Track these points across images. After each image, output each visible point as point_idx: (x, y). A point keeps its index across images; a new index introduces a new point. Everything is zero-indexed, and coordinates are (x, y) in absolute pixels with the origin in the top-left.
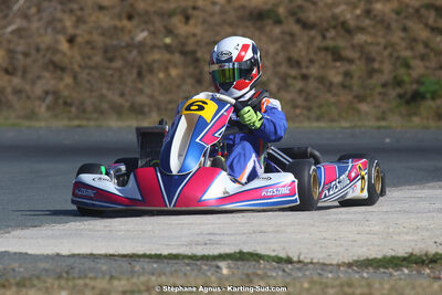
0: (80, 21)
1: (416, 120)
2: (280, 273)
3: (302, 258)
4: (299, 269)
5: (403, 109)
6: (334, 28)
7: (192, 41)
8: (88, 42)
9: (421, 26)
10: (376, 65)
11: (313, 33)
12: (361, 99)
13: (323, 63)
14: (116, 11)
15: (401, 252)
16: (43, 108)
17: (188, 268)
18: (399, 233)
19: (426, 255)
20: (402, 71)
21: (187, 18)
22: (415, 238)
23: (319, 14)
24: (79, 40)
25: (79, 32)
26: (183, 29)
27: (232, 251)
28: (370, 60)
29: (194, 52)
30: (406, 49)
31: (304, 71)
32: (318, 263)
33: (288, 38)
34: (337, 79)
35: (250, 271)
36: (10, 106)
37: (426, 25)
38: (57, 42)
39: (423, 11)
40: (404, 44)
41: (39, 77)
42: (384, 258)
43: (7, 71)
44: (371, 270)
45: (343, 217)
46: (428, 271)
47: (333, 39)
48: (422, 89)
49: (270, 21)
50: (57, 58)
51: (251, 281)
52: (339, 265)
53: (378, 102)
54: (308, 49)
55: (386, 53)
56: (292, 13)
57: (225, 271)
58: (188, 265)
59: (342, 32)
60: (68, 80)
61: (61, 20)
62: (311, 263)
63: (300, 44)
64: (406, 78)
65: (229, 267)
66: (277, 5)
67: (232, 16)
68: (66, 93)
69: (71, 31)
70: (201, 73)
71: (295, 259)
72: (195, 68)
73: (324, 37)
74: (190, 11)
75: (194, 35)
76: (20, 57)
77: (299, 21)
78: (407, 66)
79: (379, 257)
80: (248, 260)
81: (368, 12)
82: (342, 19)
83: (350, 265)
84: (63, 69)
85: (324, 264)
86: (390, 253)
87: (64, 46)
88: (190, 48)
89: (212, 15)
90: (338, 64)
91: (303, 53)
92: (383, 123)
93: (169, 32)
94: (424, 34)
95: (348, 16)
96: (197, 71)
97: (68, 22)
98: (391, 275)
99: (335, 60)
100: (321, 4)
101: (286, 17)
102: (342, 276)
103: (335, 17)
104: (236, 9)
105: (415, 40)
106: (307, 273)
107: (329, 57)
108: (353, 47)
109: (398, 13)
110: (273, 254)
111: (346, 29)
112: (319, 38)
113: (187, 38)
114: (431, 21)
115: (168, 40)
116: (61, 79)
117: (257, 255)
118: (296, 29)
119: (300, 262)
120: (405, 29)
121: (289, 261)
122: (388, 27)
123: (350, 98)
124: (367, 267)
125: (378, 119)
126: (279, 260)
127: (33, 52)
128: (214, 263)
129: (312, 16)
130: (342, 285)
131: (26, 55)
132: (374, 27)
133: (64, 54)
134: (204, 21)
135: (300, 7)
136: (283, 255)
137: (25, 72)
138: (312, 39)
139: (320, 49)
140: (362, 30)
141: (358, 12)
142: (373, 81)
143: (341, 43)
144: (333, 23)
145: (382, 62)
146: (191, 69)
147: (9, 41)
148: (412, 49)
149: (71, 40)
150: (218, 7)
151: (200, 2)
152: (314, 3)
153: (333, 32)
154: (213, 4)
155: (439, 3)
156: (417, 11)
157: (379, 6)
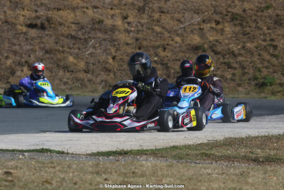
0: (118, 50)
1: (263, 95)
5: (257, 90)
6: (229, 54)
7: (166, 59)
8: (121, 59)
9: (267, 54)
10: (246, 71)
11: (219, 56)
12: (239, 85)
13: (223, 69)
14: (134, 45)
16: (101, 87)
20: (257, 73)
21: (165, 49)
23: (222, 48)
24: (117, 58)
25: (117, 54)
26: (162, 54)
28: (243, 68)
29: (167, 64)
30: (260, 64)
31: (215, 73)
34: (229, 76)
36: (86, 87)
37: (269, 53)
38: (107, 58)
39: (267, 47)
40: (258, 61)
41: (99, 74)
43: (85, 72)
47: (228, 58)
48: (266, 81)
49: (201, 51)
50: (107, 66)
53: (246, 87)
54: (217, 63)
55: (251, 65)
56: (211, 48)
59: (232, 56)
60: (112, 75)
61: (109, 49)
64: (259, 77)
66: (204, 44)
67: (184, 49)
68: (110, 81)
69: (114, 54)
70: (170, 73)
72: (167, 70)
73: (224, 58)
74: (166, 46)
75: (167, 56)
76: (91, 65)
77: (213, 51)
78: (260, 71)
81: (244, 47)
82: (232, 50)
84: (110, 71)
87: (111, 61)
88: (165, 62)
89: (175, 48)
90: (230, 70)
92: (248, 96)
93: (157, 55)
94: (268, 57)
96: (168, 72)
97: (113, 51)
99: (228, 68)
100: (223, 43)
101: (207, 49)
103: (229, 49)
104: (186, 45)
105: (264, 60)
107: (226, 67)
108: (237, 62)
109: (257, 48)
111: (234, 55)
112: (222, 58)
113: (164, 57)
114: (271, 51)
115: (156, 59)
116: (109, 75)
118: (212, 54)
120: (259, 55)
122: (252, 54)
123: (234, 85)
125: (246, 94)
127: (97, 63)
129: (219, 49)
131: (94, 64)
132: (246, 53)
133: (111, 64)
134: (172, 50)
135: (214, 44)
137: (93, 72)
138: (219, 59)
139: (222, 63)
140: (241, 55)
141: (239, 47)
142: (245, 78)
143: (231, 60)
144: (228, 52)
145: (249, 69)
146: (165, 72)
147: (87, 58)
148: (262, 63)
149: (114, 58)
150: (178, 44)
151: (171, 42)
152: (220, 43)
153: (228, 56)
154: (176, 43)
155: (275, 43)
156: (265, 47)
157: (248, 45)
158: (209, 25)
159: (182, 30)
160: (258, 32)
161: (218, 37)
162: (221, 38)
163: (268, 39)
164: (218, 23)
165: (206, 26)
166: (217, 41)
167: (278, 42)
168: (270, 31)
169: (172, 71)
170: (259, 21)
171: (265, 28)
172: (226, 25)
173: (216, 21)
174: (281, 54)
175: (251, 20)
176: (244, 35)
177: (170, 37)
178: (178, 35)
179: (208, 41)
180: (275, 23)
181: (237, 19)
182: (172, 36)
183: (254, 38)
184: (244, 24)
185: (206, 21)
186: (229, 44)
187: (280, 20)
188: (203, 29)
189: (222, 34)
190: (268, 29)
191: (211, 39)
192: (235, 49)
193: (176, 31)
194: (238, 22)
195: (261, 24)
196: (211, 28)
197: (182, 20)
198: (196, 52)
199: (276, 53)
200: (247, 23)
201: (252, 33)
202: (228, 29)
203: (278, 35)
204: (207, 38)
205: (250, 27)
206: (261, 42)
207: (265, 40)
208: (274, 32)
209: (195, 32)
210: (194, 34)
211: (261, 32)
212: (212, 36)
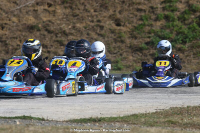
2: (40, 124)
3: (48, 119)
4: (47, 123)
6: (61, 33)
7: (4, 37)
9: (95, 33)
11: (52, 35)
13: (56, 46)
15: (87, 117)
17: (3, 122)
18: (86, 110)
19: (97, 118)
21: (3, 28)
22: (93, 111)
23: (55, 27)
27: (21, 116)
29: (5, 41)
31: (49, 49)
32: (55, 121)
33: (42, 37)
35: (28, 123)
37: (96, 33)
39: (95, 27)
42: (81, 119)
44: (75, 124)
45: (65, 103)
46: (98, 124)
47: (60, 37)
49: (36, 30)
51: (28, 127)
52: (63, 122)
54: (50, 41)
56: (45, 27)
57: (18, 123)
58: (3, 120)
59: (64, 35)
62: (52, 121)
63: (47, 39)
65: (19, 122)
66: (38, 24)
67: (21, 28)
70: (8, 50)
71: (46, 119)
72: (6, 47)
73: (57, 37)
74: (4, 25)
75: (6, 34)
77: (47, 30)
79: (79, 119)
80: (27, 119)
81: (74, 27)
82: (64, 30)
83: (67, 121)
85: (57, 121)
86: (83, 117)
88: (4, 39)
89: (12, 27)
90: (62, 47)
91: (48, 42)
95: (66, 29)
96: (7, 49)
98: (83, 125)
99: (61, 45)
100: (56, 24)
101: (42, 29)
102: (64, 125)
103: (61, 29)
104: (22, 25)
105: (92, 38)
106: (51, 124)
107: (59, 45)
108: (68, 40)
109: (85, 28)
110: (37, 117)
111: (64, 33)
112: (55, 37)
113: (3, 35)
114: (98, 31)
117: (30, 117)
118: (46, 33)
119: (47, 120)
120: (88, 34)
121: (43, 120)
122: (82, 33)
124: (74, 122)
126: (39, 119)
128: (13, 120)
129: (52, 28)
130: (64, 128)
132: (76, 33)
134: (9, 29)
135: (48, 25)
136: (41, 117)
138: (52, 37)
139: (55, 41)
140: (72, 34)
141: (70, 27)
143: (63, 39)
144: (60, 31)
146: (4, 48)
150: (15, 24)
151: (8, 22)
152: (53, 23)
153: (60, 35)
154: (13, 22)
155: (101, 24)
156: (93, 27)
157: (78, 25)
158: (42, 7)
159: (18, 11)
160: (86, 14)
161: (51, 18)
162: (54, 19)
163: (95, 20)
164: (50, 5)
165: (40, 8)
166: (50, 21)
167: (105, 23)
168: (97, 13)
169: (11, 47)
170: (86, 4)
171: (92, 11)
172: (58, 7)
173: (48, 4)
174: (107, 34)
175: (80, 4)
176: (74, 16)
177: (8, 17)
178: (14, 16)
179: (41, 21)
180: (101, 6)
181: (67, 3)
182: (9, 16)
183: (83, 20)
184: (74, 7)
185: (40, 4)
186: (61, 24)
187: (106, 4)
188: (37, 10)
189: (54, 16)
190: (95, 11)
191: (45, 19)
192: (66, 28)
193: (12, 12)
194: (68, 5)
195: (88, 6)
196: (44, 9)
197: (18, 2)
198: (31, 30)
199: (103, 32)
200: (76, 5)
201: (80, 15)
202: (59, 11)
203: (105, 17)
204: (41, 18)
205: (79, 9)
206: (89, 23)
207: (92, 21)
208: (100, 14)
209: (30, 13)
210: (29, 15)
211: (89, 14)
212: (45, 17)
